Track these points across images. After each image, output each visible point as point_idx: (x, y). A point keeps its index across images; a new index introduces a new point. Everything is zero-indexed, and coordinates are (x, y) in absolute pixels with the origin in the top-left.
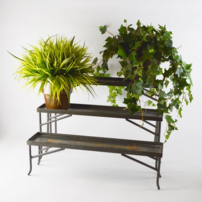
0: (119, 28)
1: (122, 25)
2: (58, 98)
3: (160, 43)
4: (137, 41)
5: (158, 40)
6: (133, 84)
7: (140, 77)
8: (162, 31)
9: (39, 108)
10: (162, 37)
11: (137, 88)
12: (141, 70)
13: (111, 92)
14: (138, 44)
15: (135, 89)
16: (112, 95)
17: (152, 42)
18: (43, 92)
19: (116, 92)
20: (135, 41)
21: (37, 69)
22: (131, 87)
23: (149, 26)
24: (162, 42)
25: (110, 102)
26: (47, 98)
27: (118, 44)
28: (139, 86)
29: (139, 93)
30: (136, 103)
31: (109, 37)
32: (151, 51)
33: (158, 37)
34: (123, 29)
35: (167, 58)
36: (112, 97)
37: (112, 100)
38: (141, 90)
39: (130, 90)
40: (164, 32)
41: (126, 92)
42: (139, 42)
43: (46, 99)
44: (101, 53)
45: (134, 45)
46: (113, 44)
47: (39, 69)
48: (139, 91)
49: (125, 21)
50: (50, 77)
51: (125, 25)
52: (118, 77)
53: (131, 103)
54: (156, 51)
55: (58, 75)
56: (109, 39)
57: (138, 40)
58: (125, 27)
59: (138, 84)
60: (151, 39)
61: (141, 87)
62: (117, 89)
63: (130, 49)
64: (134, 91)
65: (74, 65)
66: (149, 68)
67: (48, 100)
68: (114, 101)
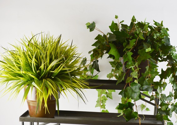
0: (110, 25)
1: (113, 22)
2: (46, 105)
3: (157, 41)
4: (131, 40)
5: (155, 37)
6: (128, 88)
7: (136, 79)
8: (159, 27)
9: (22, 116)
10: (158, 34)
11: (133, 91)
12: (137, 72)
13: (100, 95)
14: (133, 43)
15: (130, 93)
16: (102, 100)
17: (149, 40)
18: (27, 98)
19: (106, 95)
20: (129, 39)
21: (22, 72)
22: (126, 91)
23: (143, 22)
24: (159, 40)
25: (99, 107)
26: (31, 104)
27: (110, 42)
28: (136, 89)
29: (135, 97)
30: (132, 109)
31: (99, 35)
32: (149, 50)
33: (155, 35)
34: (114, 26)
35: (166, 57)
36: (101, 102)
37: (102, 104)
38: (138, 94)
39: (125, 94)
40: (161, 29)
41: (121, 96)
42: (134, 40)
43: (29, 106)
44: (90, 52)
45: (128, 43)
46: (105, 42)
47: (24, 72)
48: (136, 96)
49: (116, 17)
50: (36, 81)
51: (116, 21)
52: (108, 79)
53: (126, 108)
54: (153, 50)
55: (45, 79)
56: (98, 37)
57: (133, 38)
58: (116, 24)
59: (134, 88)
60: (147, 37)
61: (137, 90)
62: (106, 93)
63: (123, 48)
64: (130, 95)
65: (64, 67)
66: (147, 69)
67: (32, 108)
68: (103, 106)
